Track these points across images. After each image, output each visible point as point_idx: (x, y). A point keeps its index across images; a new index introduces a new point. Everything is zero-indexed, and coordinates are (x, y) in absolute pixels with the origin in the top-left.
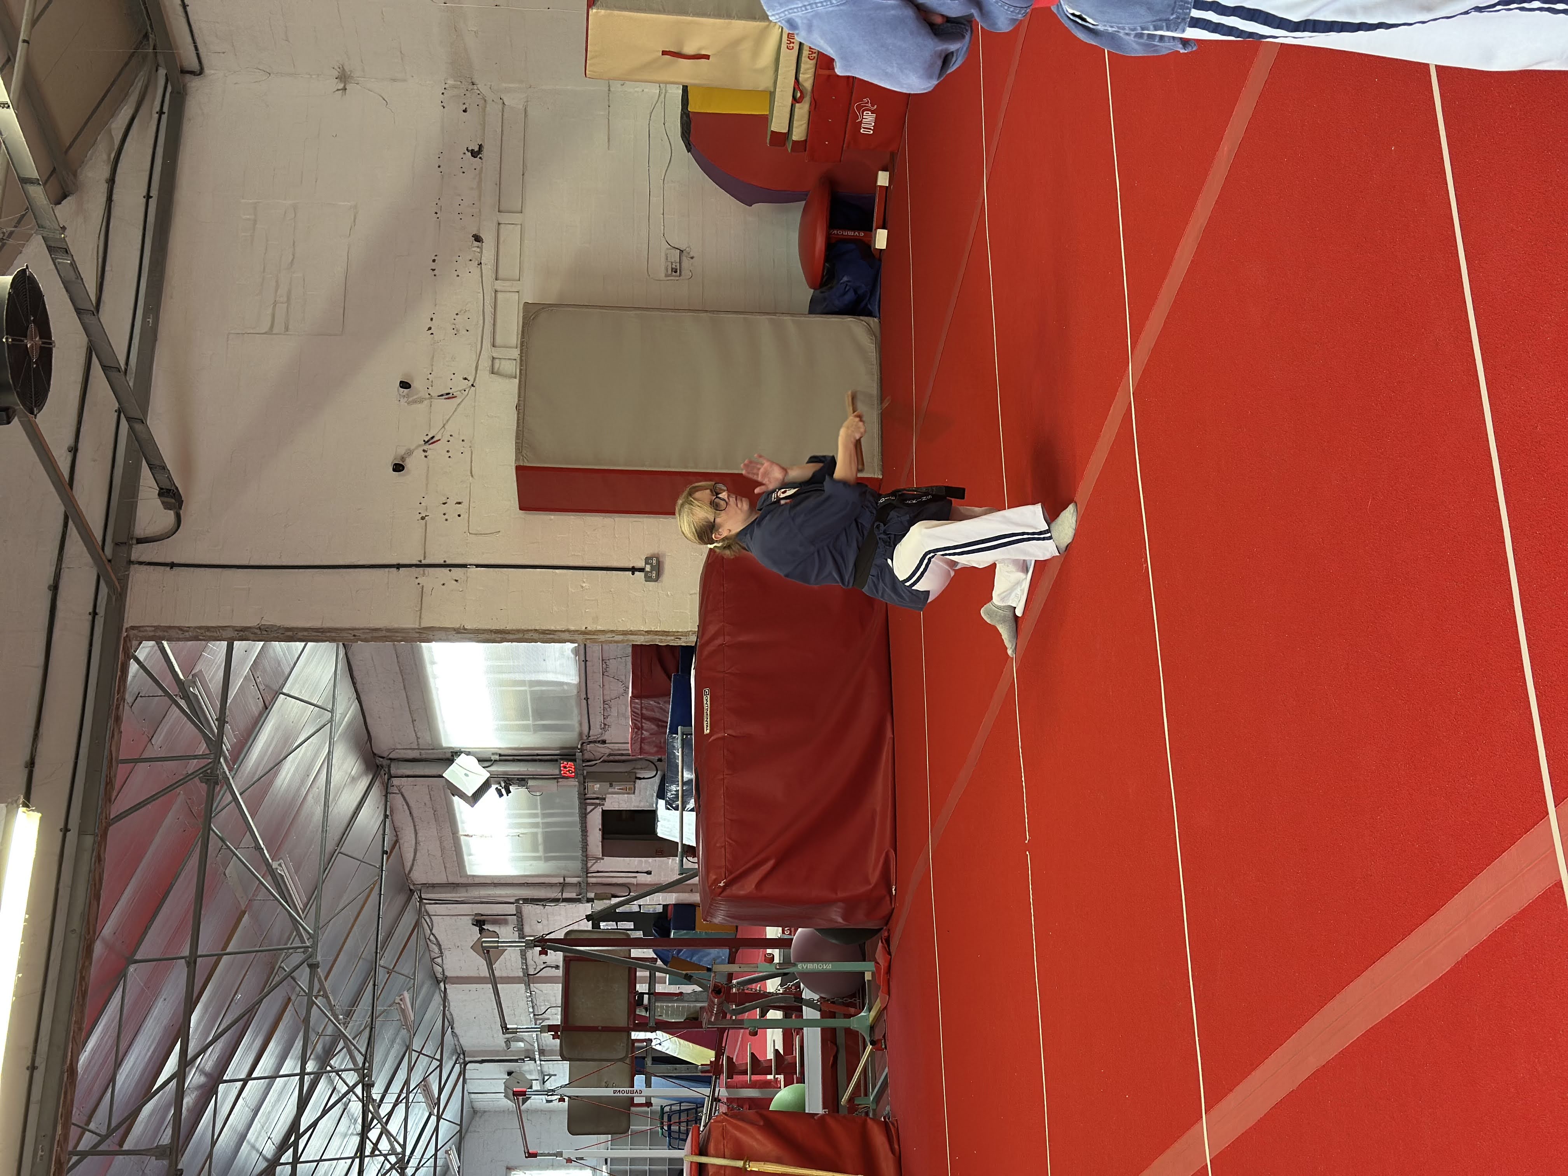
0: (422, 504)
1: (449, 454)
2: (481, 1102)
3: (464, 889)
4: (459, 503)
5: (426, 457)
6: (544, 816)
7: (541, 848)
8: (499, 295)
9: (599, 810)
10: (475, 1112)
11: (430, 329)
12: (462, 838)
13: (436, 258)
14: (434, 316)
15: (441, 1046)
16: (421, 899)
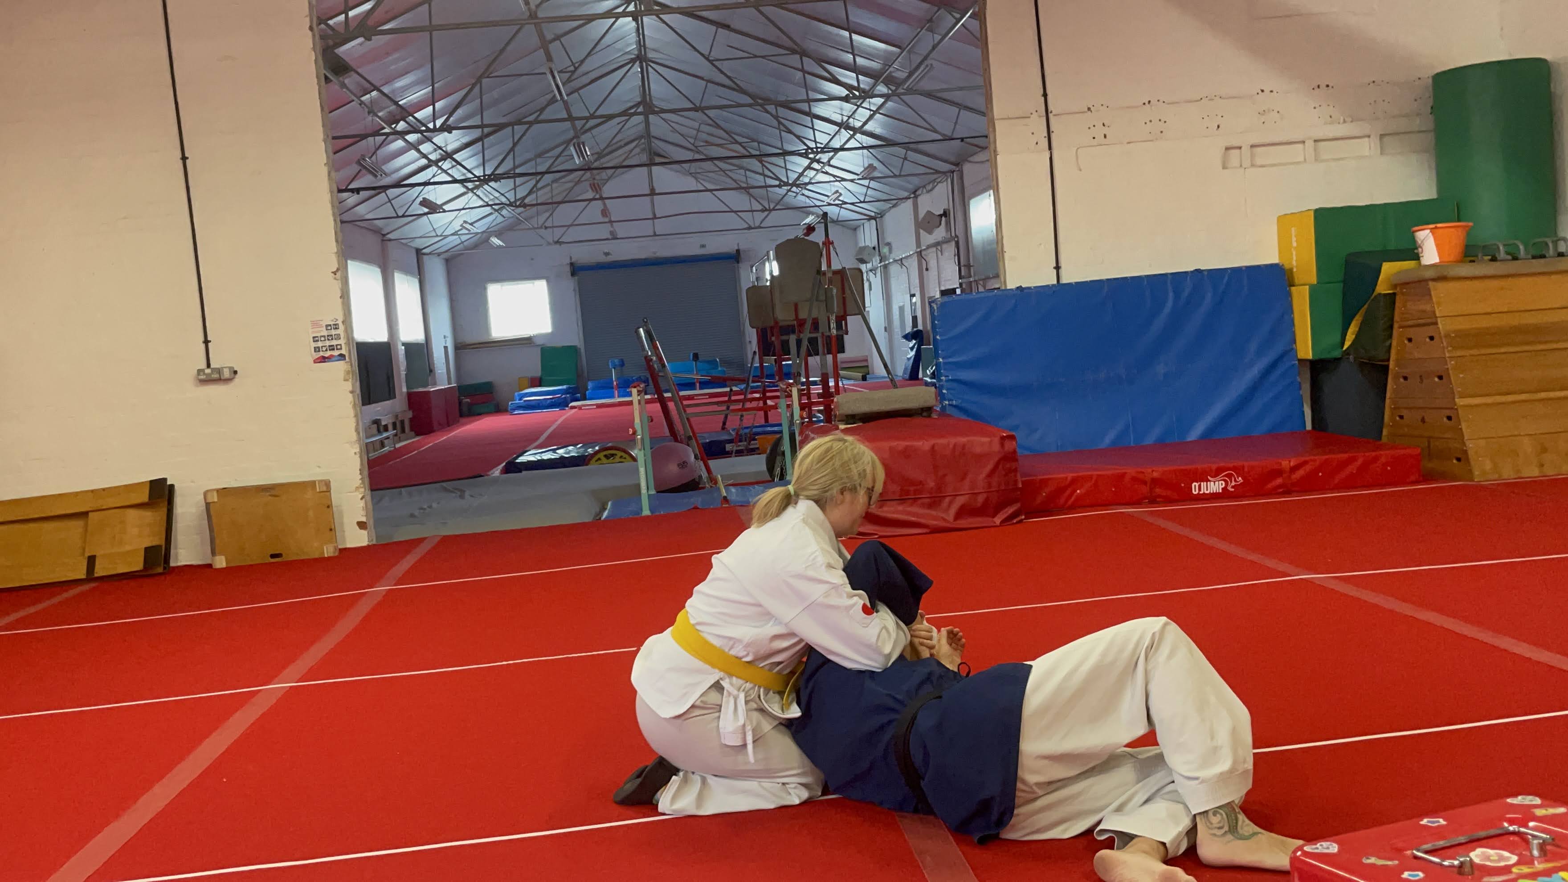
0: (1102, 108)
1: (1148, 123)
3: (961, 198)
4: (1105, 136)
5: (1144, 104)
8: (1300, 146)
11: (1262, 91)
13: (1330, 87)
14: (1275, 92)
15: (878, 201)
16: (953, 172)
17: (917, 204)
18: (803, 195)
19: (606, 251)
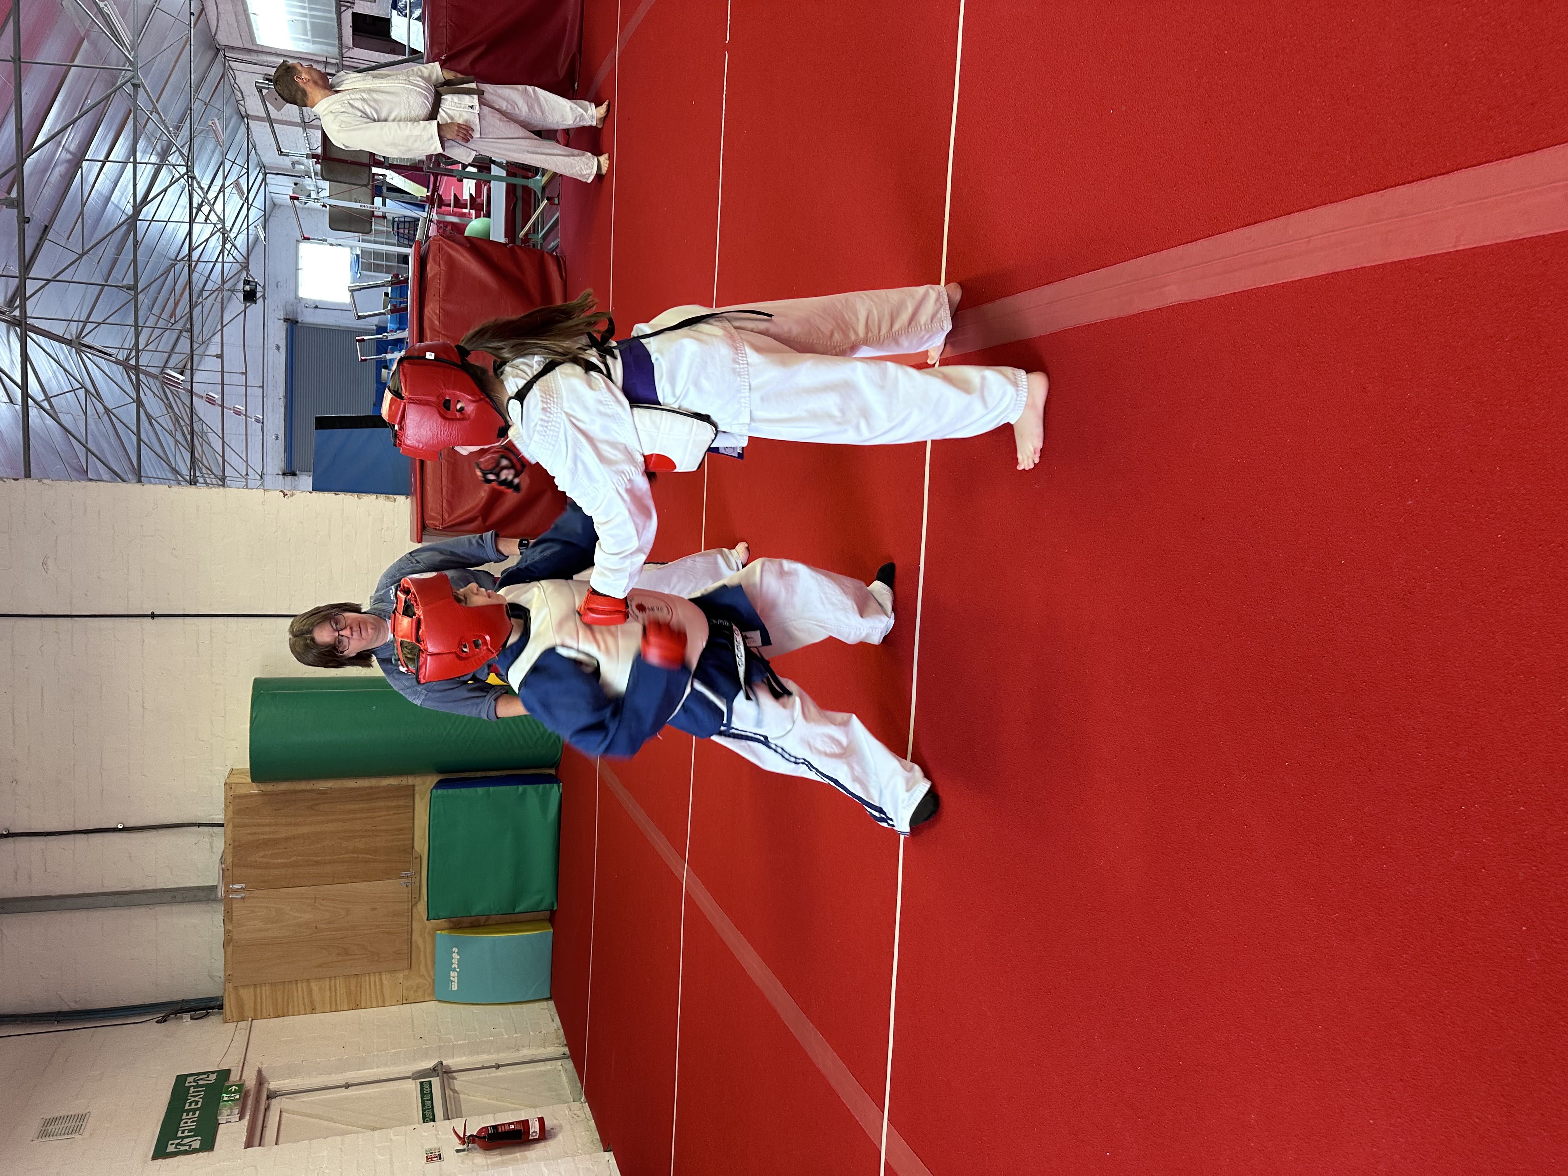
2: (279, 199)
3: (256, 54)
6: (311, 9)
7: (309, 33)
9: (350, 11)
10: (275, 205)
12: (252, 16)
15: (248, 160)
16: (225, 56)
17: (256, 116)
18: (235, 238)
19: (274, 437)
